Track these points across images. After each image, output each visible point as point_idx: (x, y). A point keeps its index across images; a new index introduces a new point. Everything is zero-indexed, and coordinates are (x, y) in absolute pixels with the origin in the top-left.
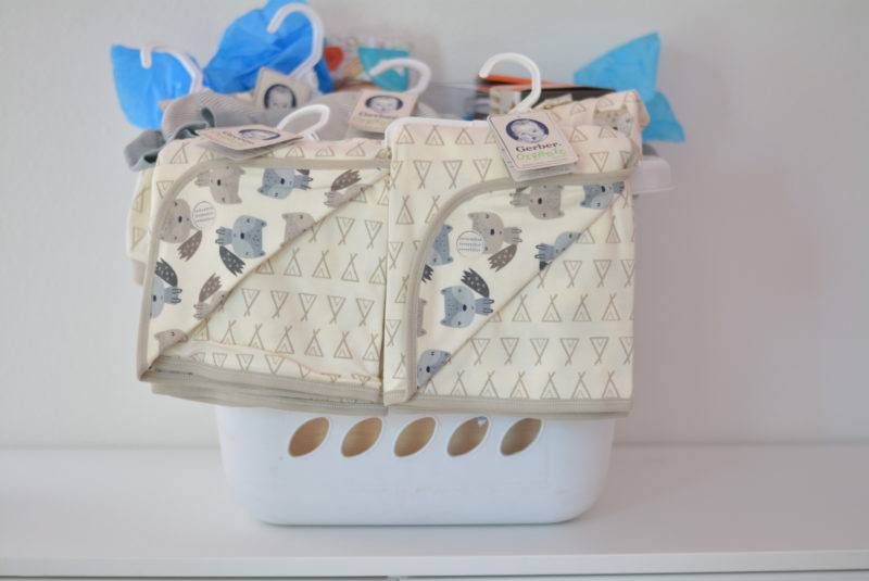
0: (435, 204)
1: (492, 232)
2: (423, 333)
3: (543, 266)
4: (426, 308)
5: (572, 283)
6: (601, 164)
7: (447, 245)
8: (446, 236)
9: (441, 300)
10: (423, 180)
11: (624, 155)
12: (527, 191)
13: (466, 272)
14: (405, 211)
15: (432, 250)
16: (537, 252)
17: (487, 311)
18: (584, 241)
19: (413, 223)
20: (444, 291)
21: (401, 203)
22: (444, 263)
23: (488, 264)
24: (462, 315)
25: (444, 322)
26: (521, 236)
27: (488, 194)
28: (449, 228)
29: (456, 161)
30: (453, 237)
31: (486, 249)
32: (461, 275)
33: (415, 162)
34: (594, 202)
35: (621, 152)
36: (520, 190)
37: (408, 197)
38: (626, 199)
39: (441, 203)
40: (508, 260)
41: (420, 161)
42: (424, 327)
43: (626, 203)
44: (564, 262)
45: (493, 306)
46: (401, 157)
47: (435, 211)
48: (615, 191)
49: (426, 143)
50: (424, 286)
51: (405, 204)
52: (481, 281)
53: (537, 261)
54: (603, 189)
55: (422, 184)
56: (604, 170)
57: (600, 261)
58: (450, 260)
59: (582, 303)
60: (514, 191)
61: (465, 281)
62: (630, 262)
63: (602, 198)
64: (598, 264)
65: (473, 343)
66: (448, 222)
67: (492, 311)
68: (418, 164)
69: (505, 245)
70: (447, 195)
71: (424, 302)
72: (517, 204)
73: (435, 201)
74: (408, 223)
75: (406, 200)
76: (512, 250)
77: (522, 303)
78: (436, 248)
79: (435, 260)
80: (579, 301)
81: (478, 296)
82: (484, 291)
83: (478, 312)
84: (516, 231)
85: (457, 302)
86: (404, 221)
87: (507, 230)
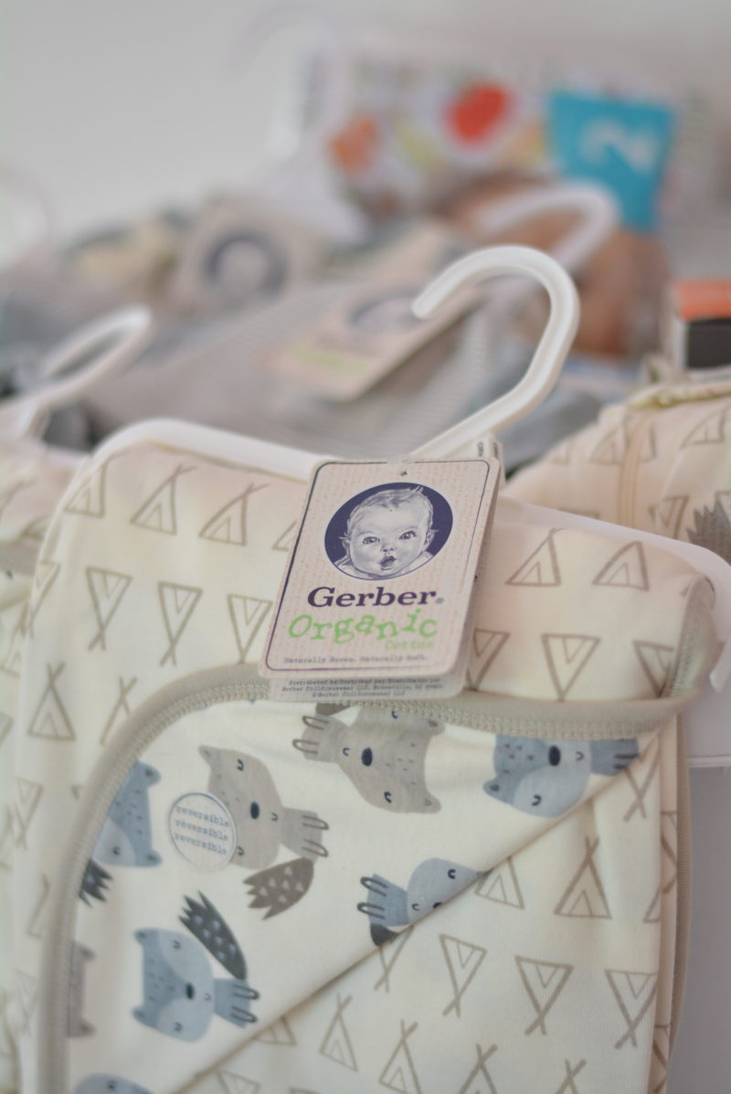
0: (122, 701)
1: (255, 811)
2: (85, 1030)
3: (381, 936)
4: (91, 971)
5: (455, 1004)
6: (565, 673)
7: (144, 817)
8: (141, 794)
9: (133, 958)
10: (102, 627)
11: (649, 653)
12: (348, 717)
13: (190, 903)
14: (50, 705)
15: (109, 825)
16: (363, 895)
17: (241, 1016)
18: (497, 893)
19: (71, 737)
20: (142, 936)
21: (41, 680)
22: (139, 864)
23: (243, 896)
24: (181, 1008)
25: (140, 1015)
26: (327, 839)
27: (244, 704)
28: (151, 775)
29: (190, 589)
30: (159, 798)
31: (241, 852)
32: (178, 908)
33: (89, 571)
34: (526, 789)
35: (638, 645)
36: (327, 710)
37: (61, 667)
38: (640, 794)
39: (136, 700)
40: (295, 897)
41: (104, 573)
42: (88, 1015)
43: (638, 805)
44: (443, 938)
45: (256, 1008)
46: (61, 554)
47: (122, 718)
48: (597, 768)
49: (134, 520)
50: (86, 916)
51: (51, 686)
52: (225, 933)
53: (364, 923)
54: (555, 756)
55: (99, 639)
56: (572, 696)
57: (536, 963)
58: (152, 859)
59: (481, 1066)
60: (310, 709)
61: (189, 924)
62: (638, 982)
63: (549, 783)
64: (529, 969)
65: (222, 1082)
66: (147, 758)
67: (254, 1020)
68: (97, 578)
69: (285, 855)
70: (154, 680)
71: (87, 954)
72: (308, 748)
73: (124, 691)
74: (56, 738)
75: (55, 674)
76: (303, 872)
77: (338, 1016)
78: (119, 821)
79: (116, 851)
80: (472, 1060)
81: (220, 972)
82: (235, 963)
83: (219, 1011)
84: (313, 823)
85: (170, 973)
86: (48, 730)
87: (289, 812)
